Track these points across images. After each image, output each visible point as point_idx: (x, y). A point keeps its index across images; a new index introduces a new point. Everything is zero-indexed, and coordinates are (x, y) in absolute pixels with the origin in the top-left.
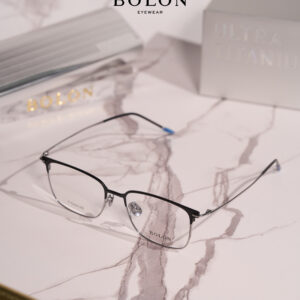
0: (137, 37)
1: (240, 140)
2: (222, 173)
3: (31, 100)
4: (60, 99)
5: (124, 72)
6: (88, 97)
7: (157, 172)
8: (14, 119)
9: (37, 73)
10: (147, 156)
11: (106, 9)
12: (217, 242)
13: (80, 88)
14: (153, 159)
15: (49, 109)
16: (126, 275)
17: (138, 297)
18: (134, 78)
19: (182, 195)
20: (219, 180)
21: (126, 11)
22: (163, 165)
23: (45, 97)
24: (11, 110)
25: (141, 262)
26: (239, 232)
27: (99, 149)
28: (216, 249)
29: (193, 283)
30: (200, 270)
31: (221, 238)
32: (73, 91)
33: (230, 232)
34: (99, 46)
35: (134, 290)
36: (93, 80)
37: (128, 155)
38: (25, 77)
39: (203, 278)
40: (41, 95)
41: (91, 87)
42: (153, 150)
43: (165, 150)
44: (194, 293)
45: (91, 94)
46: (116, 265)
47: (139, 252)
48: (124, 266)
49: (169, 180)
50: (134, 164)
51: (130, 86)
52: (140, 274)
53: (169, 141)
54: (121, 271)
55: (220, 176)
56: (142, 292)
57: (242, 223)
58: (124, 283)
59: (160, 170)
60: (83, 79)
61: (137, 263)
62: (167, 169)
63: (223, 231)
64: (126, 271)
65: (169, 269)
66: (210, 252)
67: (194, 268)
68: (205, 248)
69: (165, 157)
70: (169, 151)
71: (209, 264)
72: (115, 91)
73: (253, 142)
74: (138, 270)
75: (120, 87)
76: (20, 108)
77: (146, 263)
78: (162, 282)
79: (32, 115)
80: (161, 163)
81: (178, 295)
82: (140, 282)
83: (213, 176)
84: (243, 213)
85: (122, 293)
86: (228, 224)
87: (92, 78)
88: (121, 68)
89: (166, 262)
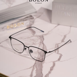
0: (35, 9)
1: (62, 36)
2: (57, 44)
3: (8, 26)
4: (16, 26)
5: (32, 19)
6: (22, 25)
7: (40, 44)
8: (4, 31)
9: (10, 19)
10: (38, 40)
11: (27, 2)
12: (56, 62)
13: (21, 23)
14: (39, 41)
15: (13, 28)
16: (32, 71)
17: (35, 76)
18: (34, 20)
19: (47, 50)
20: (56, 46)
21: (32, 3)
22: (42, 42)
23: (12, 25)
24: (3, 28)
25: (36, 67)
26: (61, 60)
27: (25, 38)
28: (55, 64)
29: (50, 72)
30: (51, 69)
31: (57, 61)
32: (19, 23)
33: (59, 59)
34: (25, 12)
35: (34, 74)
36: (24, 21)
37: (33, 40)
38: (6, 20)
39: (52, 71)
40: (10, 24)
41: (24, 22)
42: (39, 39)
43: (42, 38)
44: (50, 75)
45: (23, 24)
46: (30, 68)
47: (36, 65)
48: (32, 68)
49: (43, 46)
50: (34, 42)
51: (33, 22)
52: (36, 70)
53: (43, 36)
54: (31, 69)
55: (56, 45)
56: (36, 75)
57: (62, 57)
58: (32, 72)
59: (41, 44)
60: (21, 20)
61: (35, 68)
62: (43, 43)
63: (57, 59)
64: (33, 70)
65: (43, 69)
66: (54, 65)
67: (50, 69)
68: (53, 64)
69: (42, 40)
70: (44, 39)
71: (54, 68)
72: (30, 23)
73: (65, 36)
74: (35, 69)
75: (31, 22)
76: (5, 28)
77: (38, 68)
78: (42, 72)
79: (8, 29)
80: (41, 42)
81: (46, 76)
82: (36, 72)
83: (55, 45)
84: (62, 55)
85: (31, 75)
86: (58, 57)
87: (24, 20)
88: (31, 17)
89: (43, 67)
